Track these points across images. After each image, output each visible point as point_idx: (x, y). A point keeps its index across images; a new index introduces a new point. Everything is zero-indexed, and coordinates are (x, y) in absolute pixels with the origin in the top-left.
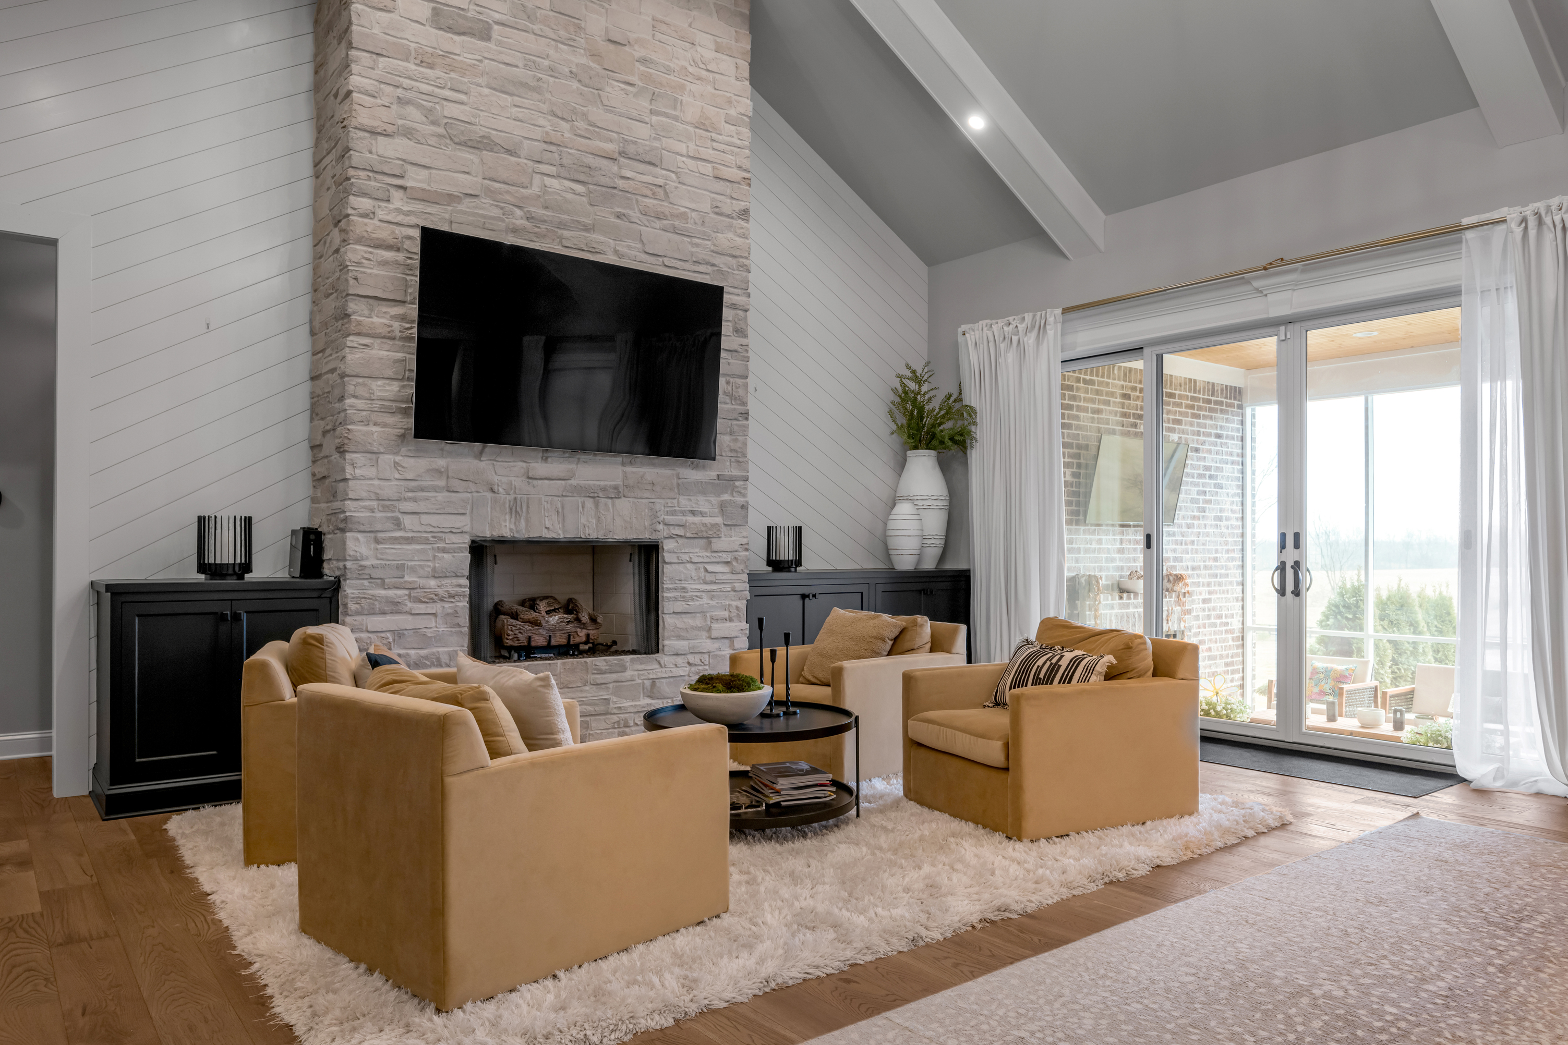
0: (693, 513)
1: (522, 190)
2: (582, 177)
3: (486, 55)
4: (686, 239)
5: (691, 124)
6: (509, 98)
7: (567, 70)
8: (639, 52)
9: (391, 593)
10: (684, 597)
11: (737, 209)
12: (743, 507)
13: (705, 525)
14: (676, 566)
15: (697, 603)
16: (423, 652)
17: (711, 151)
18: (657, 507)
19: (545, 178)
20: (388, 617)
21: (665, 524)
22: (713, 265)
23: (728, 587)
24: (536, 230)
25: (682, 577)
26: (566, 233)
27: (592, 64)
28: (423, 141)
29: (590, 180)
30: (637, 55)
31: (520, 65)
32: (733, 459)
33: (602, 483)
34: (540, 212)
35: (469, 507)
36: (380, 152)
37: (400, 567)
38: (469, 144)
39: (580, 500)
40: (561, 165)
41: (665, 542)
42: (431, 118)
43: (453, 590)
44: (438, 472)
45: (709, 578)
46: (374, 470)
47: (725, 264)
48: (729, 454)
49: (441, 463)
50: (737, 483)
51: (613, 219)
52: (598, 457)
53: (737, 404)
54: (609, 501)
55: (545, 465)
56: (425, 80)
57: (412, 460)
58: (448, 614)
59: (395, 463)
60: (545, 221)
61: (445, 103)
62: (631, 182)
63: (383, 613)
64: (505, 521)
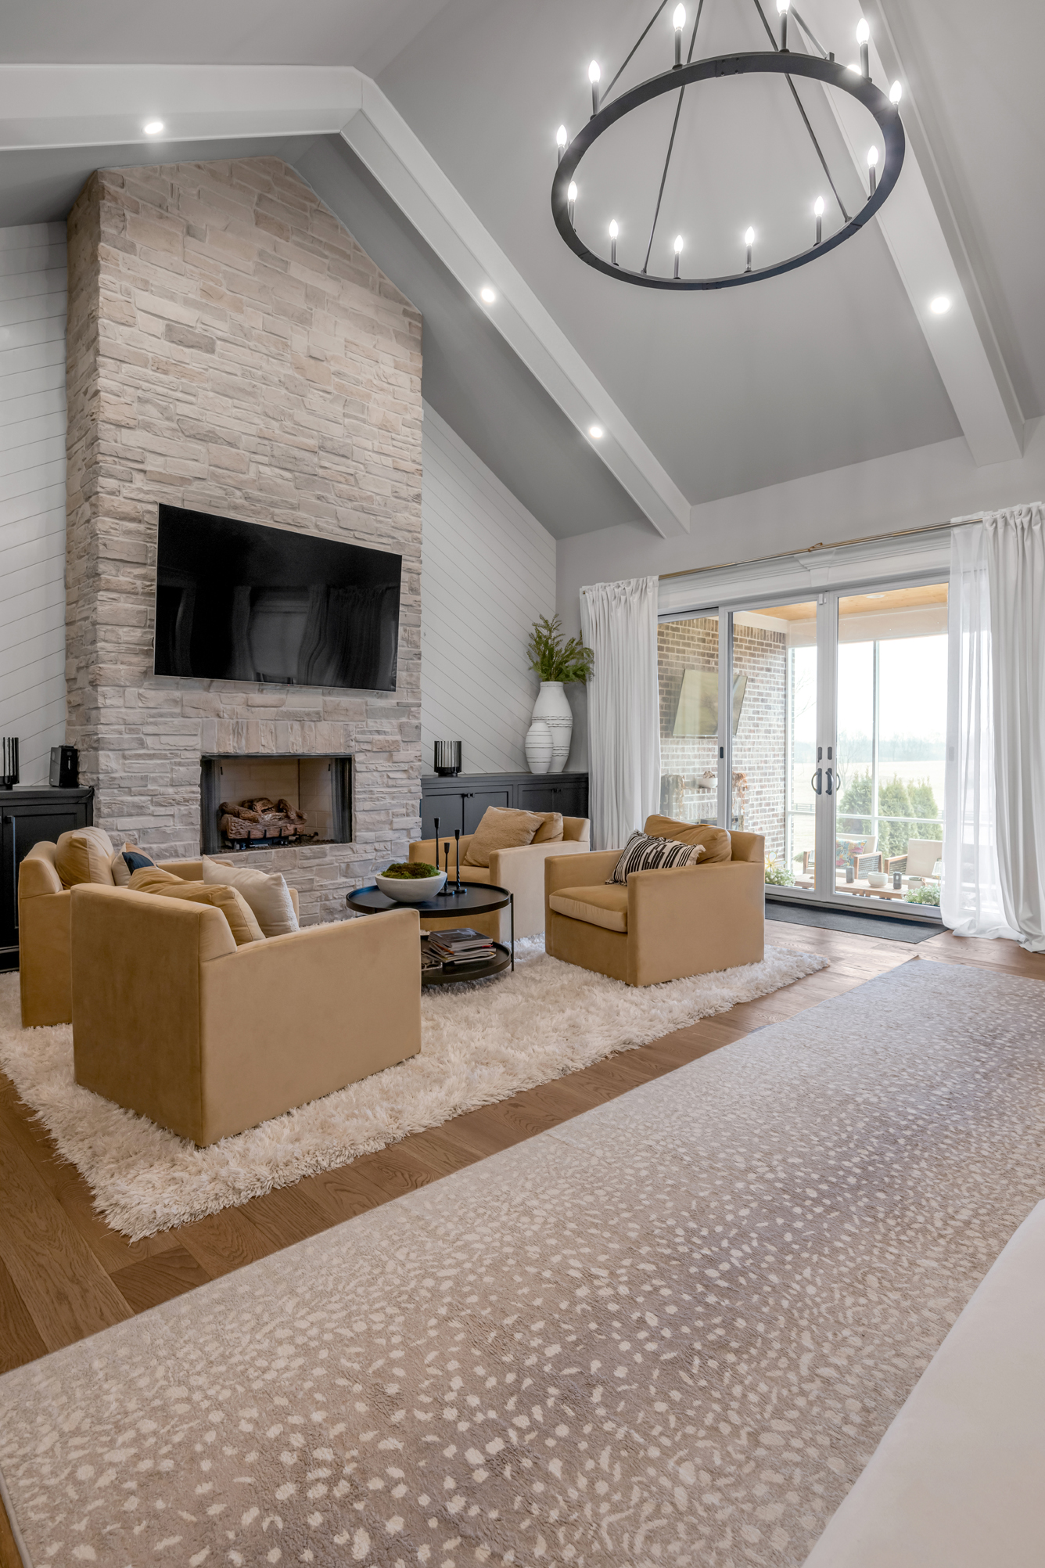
0: (378, 732)
1: (241, 475)
2: (289, 466)
3: (211, 365)
4: (372, 517)
5: (376, 425)
6: (230, 401)
7: (277, 379)
8: (334, 367)
9: (136, 799)
10: (371, 798)
11: (412, 494)
12: (417, 727)
13: (387, 741)
14: (365, 774)
15: (382, 803)
16: (163, 846)
17: (391, 448)
18: (350, 728)
19: (260, 466)
20: (134, 818)
21: (357, 741)
22: (393, 538)
23: (405, 790)
24: (253, 507)
25: (370, 782)
26: (277, 511)
27: (297, 375)
28: (159, 433)
29: (295, 468)
30: (333, 369)
31: (239, 374)
32: (409, 690)
33: (307, 710)
34: (256, 493)
35: (200, 730)
36: (124, 442)
37: (144, 778)
38: (198, 437)
39: (289, 723)
40: (273, 456)
41: (357, 755)
42: (166, 415)
43: (187, 796)
44: (175, 702)
45: (391, 782)
46: (121, 700)
47: (403, 537)
48: (406, 686)
49: (177, 694)
50: (412, 709)
51: (314, 500)
52: (304, 689)
53: (413, 647)
54: (313, 723)
55: (260, 695)
56: (161, 383)
57: (153, 692)
58: (183, 815)
59: (139, 694)
60: (260, 500)
61: (177, 403)
62: (329, 471)
63: (130, 815)
64: (229, 740)
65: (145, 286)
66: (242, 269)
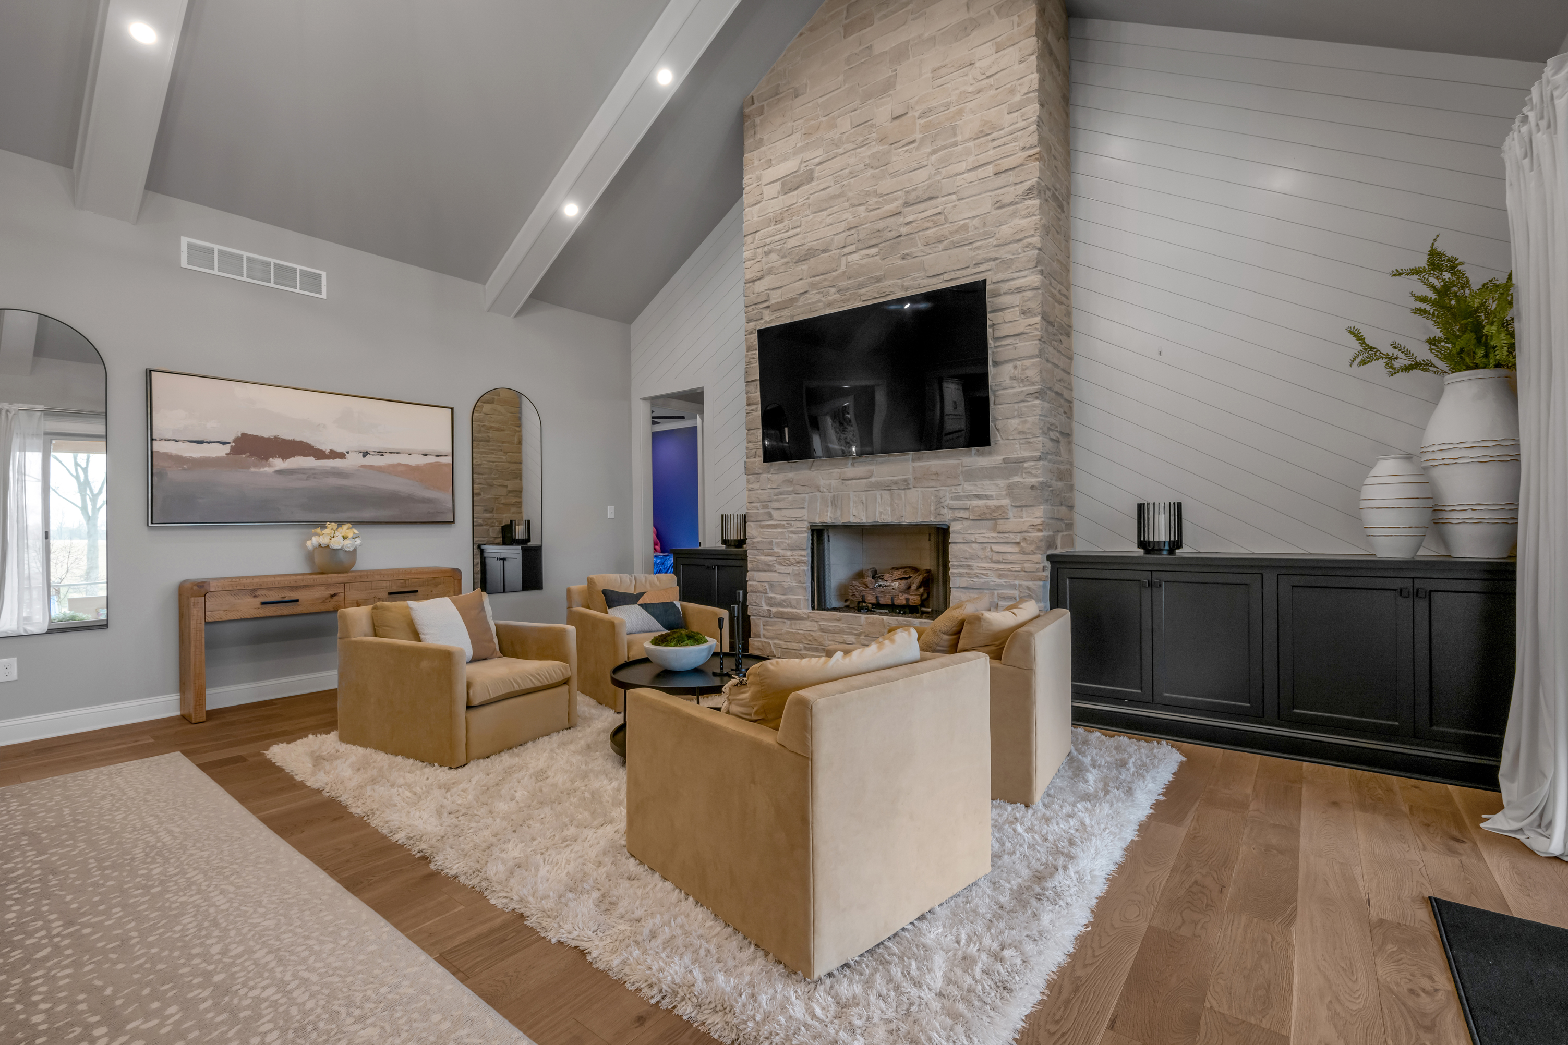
0: (978, 497)
1: (833, 273)
2: (874, 242)
3: (810, 192)
4: (966, 248)
5: (970, 139)
6: (825, 213)
7: (862, 165)
8: (920, 109)
9: (767, 558)
10: (969, 574)
11: (1020, 193)
12: (1033, 487)
13: (988, 507)
14: (961, 546)
15: (982, 580)
16: (783, 597)
17: (991, 152)
18: (941, 494)
19: (849, 256)
20: (767, 574)
21: (951, 509)
22: (996, 259)
23: (1017, 567)
25: (967, 555)
26: (863, 291)
27: (881, 148)
28: (777, 272)
29: (880, 241)
30: (917, 114)
31: (832, 184)
32: (1022, 441)
33: (896, 478)
34: (843, 284)
35: (806, 504)
37: (771, 543)
38: (802, 259)
39: (878, 493)
40: (858, 241)
41: (953, 524)
42: (781, 255)
43: (799, 558)
44: (790, 482)
45: (996, 557)
47: (1007, 253)
48: (1018, 437)
49: (790, 475)
50: (1026, 465)
51: (900, 262)
52: (892, 458)
53: (1026, 386)
54: (903, 491)
55: (852, 467)
56: (778, 232)
57: (776, 476)
58: (796, 574)
59: (769, 479)
60: (849, 288)
61: (789, 240)
62: (914, 224)
63: (765, 571)
64: (827, 511)
65: (769, 164)
66: (833, 89)
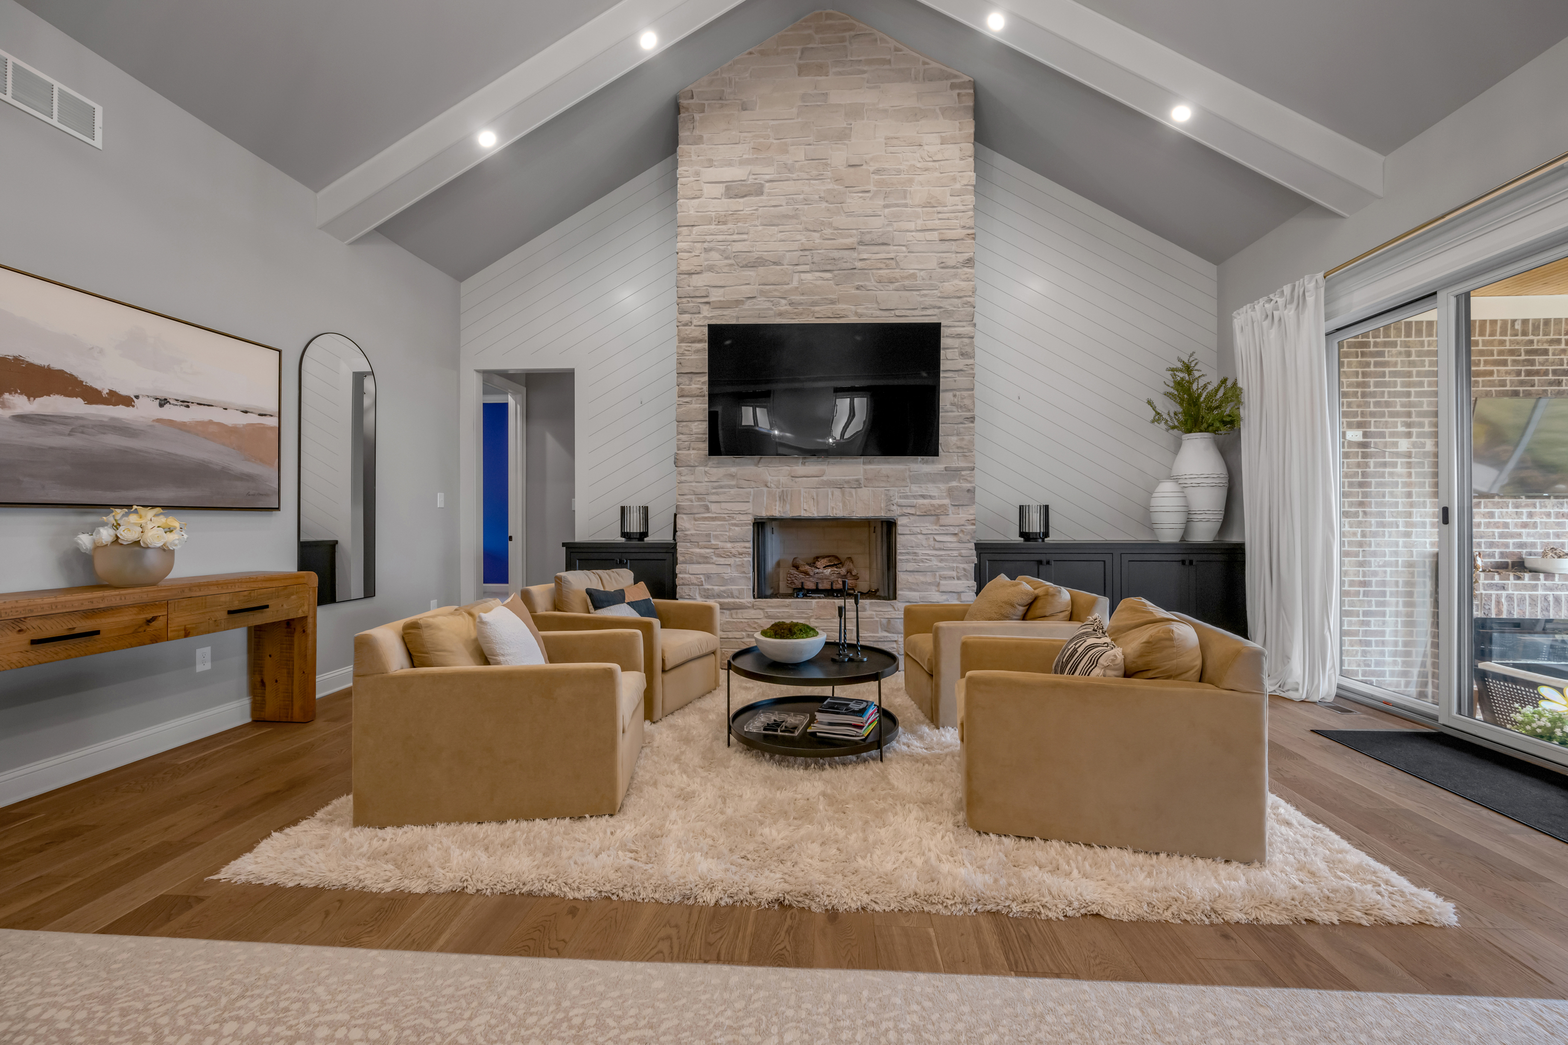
0: (923, 497)
1: (785, 286)
2: (829, 267)
3: (760, 205)
4: (915, 293)
5: (919, 206)
6: (776, 228)
7: (817, 197)
8: (873, 166)
9: (703, 551)
10: (915, 559)
11: (961, 260)
12: (968, 491)
13: (933, 505)
14: (909, 537)
15: (927, 565)
16: (722, 588)
17: (937, 222)
18: (891, 493)
19: (802, 274)
20: (702, 566)
21: (899, 506)
22: (940, 308)
23: (955, 553)
24: (796, 310)
25: (914, 544)
26: (817, 309)
27: (836, 187)
28: (719, 271)
29: (835, 268)
30: (872, 169)
31: (784, 204)
32: (959, 454)
33: (847, 478)
34: (797, 298)
35: (751, 498)
36: (694, 285)
37: (708, 535)
38: (749, 265)
39: (830, 491)
40: (813, 263)
41: (900, 518)
42: (725, 255)
43: (741, 550)
44: (732, 476)
45: (938, 545)
46: (693, 476)
47: (950, 305)
48: (956, 450)
49: (733, 470)
50: (963, 473)
51: (854, 291)
52: (843, 460)
53: (963, 411)
54: (854, 490)
55: (804, 467)
56: (722, 233)
57: (715, 470)
58: (738, 565)
59: (705, 472)
60: (802, 303)
61: (733, 243)
62: (867, 262)
63: (700, 563)
64: (775, 506)
65: (710, 163)
66: (786, 117)
